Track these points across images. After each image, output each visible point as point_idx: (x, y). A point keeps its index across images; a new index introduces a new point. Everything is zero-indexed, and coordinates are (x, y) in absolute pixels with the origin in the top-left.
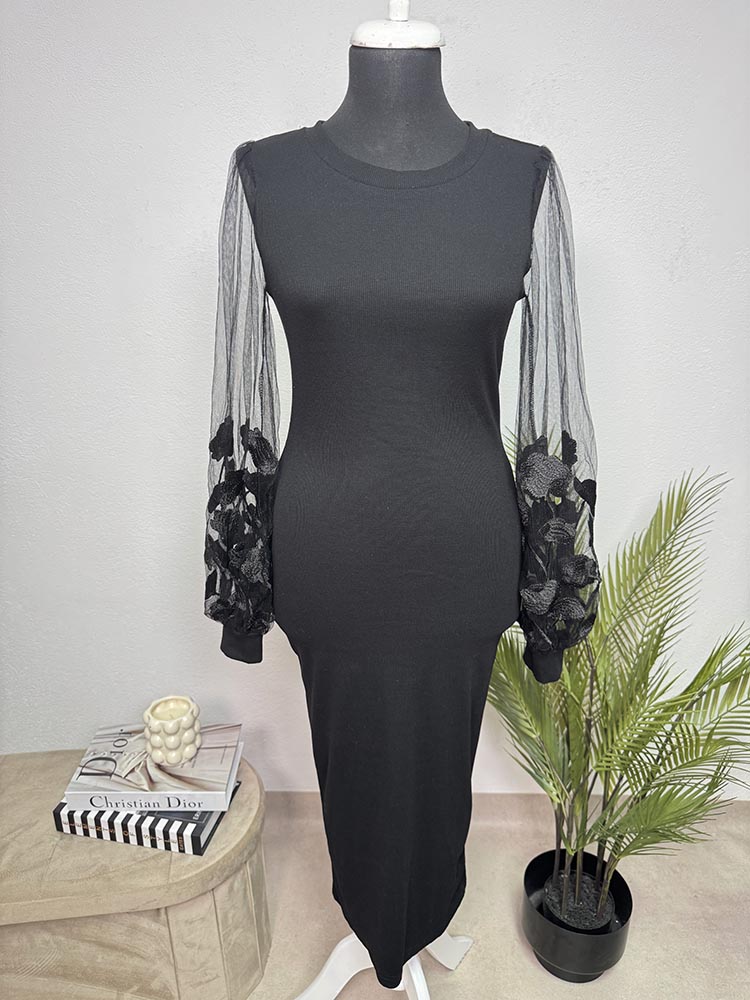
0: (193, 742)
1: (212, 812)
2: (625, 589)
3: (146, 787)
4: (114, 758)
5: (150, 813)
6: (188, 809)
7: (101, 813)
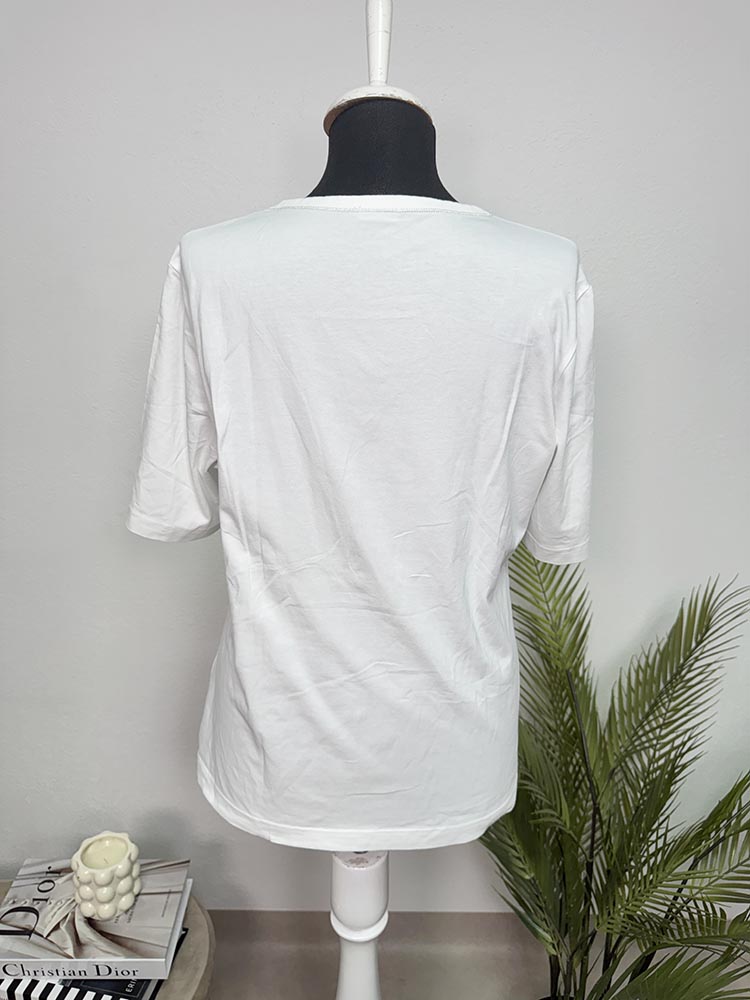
0: (131, 890)
1: (149, 981)
2: (637, 717)
3: (70, 952)
4: (36, 908)
5: (75, 983)
6: (121, 977)
7: (16, 983)
